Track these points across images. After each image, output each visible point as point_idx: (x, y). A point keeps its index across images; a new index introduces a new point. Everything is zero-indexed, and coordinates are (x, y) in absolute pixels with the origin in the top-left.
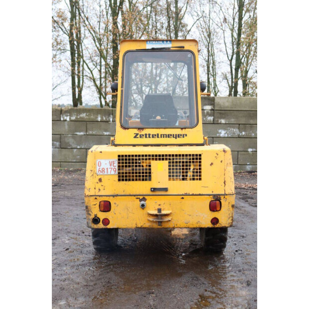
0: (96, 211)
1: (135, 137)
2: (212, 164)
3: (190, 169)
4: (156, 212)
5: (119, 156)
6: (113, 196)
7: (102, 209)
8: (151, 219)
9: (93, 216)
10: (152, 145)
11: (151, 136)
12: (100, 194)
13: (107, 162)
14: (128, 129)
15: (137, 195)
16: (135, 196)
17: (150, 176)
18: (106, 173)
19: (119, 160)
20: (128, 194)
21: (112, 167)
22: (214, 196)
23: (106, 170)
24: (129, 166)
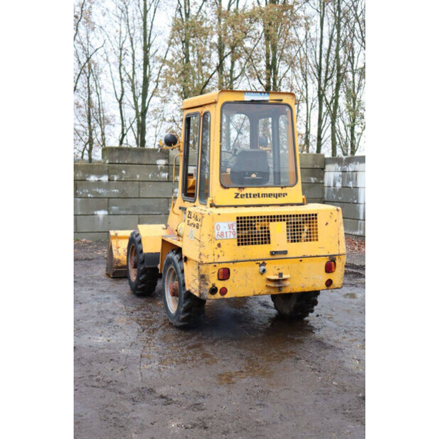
0: (213, 280)
1: (236, 197)
2: (327, 224)
3: (303, 230)
4: (277, 277)
5: (238, 218)
6: (233, 262)
7: (221, 277)
8: (272, 285)
9: (210, 286)
10: (254, 206)
11: (252, 196)
12: (219, 260)
13: (226, 225)
14: (228, 188)
15: (258, 260)
16: (255, 261)
17: (269, 239)
18: (225, 237)
19: (238, 222)
20: (248, 259)
21: (231, 230)
22: (330, 256)
23: (225, 234)
24: (245, 229)
